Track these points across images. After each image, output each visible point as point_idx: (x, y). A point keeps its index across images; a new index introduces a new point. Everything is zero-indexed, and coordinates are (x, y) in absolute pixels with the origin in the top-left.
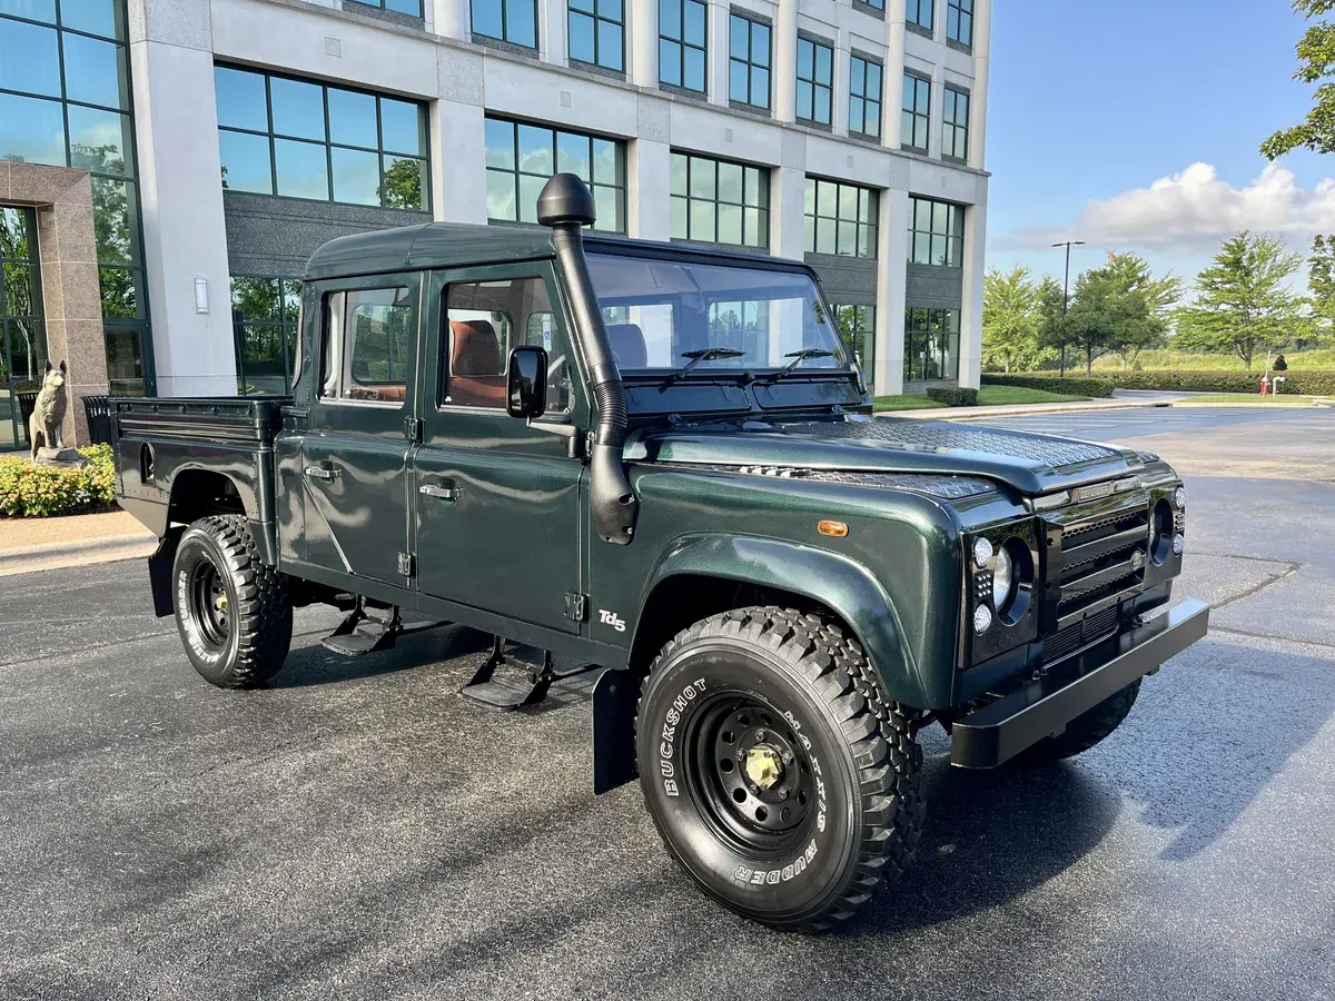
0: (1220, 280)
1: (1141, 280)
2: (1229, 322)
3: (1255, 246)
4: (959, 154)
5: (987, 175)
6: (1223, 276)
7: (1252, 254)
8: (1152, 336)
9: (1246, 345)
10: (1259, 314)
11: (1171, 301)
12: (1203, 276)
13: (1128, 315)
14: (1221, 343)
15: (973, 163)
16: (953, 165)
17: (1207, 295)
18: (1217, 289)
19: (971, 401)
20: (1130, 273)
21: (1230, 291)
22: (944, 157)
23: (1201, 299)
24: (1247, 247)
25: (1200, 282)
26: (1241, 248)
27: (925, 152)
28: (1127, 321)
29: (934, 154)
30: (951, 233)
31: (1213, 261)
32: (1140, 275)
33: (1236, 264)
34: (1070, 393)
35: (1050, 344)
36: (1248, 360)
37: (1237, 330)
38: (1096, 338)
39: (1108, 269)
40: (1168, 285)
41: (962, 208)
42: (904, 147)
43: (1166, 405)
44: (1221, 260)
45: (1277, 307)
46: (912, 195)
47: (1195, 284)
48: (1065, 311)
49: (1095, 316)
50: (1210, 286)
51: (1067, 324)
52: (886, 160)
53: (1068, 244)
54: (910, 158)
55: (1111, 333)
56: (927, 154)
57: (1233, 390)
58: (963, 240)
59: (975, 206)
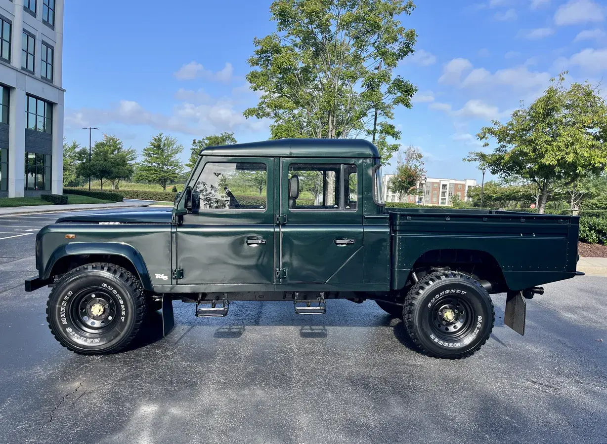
0: (152, 153)
1: (119, 149)
2: (157, 171)
3: (165, 140)
4: (49, 77)
5: (64, 91)
6: (154, 151)
7: (164, 143)
8: (126, 175)
9: (163, 181)
10: (168, 168)
11: (132, 159)
12: (145, 150)
13: (118, 165)
14: (154, 180)
15: (56, 82)
16: (44, 81)
17: (148, 159)
18: (151, 156)
19: (65, 202)
20: (114, 145)
21: (157, 158)
22: (42, 77)
23: (146, 160)
24: (162, 140)
25: (144, 152)
26: (160, 140)
27: (33, 73)
28: (118, 167)
29: (38, 74)
30: (46, 116)
31: (149, 144)
32: (118, 146)
33: (158, 147)
34: (104, 199)
35: (83, 175)
36: (164, 187)
37: (160, 174)
38: (104, 173)
39: (105, 142)
40: (129, 153)
41: (50, 105)
42: (23, 68)
43: (146, 206)
44: (152, 144)
45: (175, 166)
46: (28, 95)
47: (142, 153)
48: (90, 160)
49: (104, 163)
50: (149, 155)
51: (92, 166)
52: (14, 73)
53: (90, 128)
54: (26, 75)
55: (112, 172)
56: (33, 74)
57: (159, 199)
58: (52, 120)
59: (58, 105)
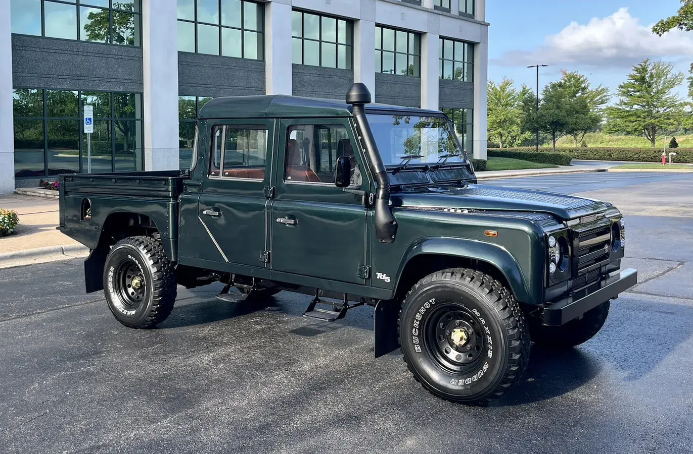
0: (633, 90)
1: (584, 89)
2: (640, 117)
3: (653, 69)
4: (470, 11)
5: (487, 25)
6: (634, 87)
7: (651, 73)
8: (592, 125)
9: (652, 131)
10: (658, 112)
11: (602, 103)
12: (621, 87)
13: (577, 112)
14: (636, 130)
15: (478, 17)
16: (465, 18)
17: (625, 99)
18: (631, 95)
19: (483, 168)
20: (575, 85)
21: (639, 97)
22: (460, 13)
23: (622, 102)
24: (649, 69)
25: (620, 91)
26: (644, 70)
27: (449, 10)
28: (576, 115)
29: (454, 12)
30: (466, 60)
31: (627, 77)
32: (583, 86)
33: (642, 80)
34: (544, 162)
35: (529, 129)
36: (653, 141)
37: (645, 122)
38: (557, 126)
39: (563, 81)
40: (599, 93)
41: (472, 45)
42: (436, 7)
43: (604, 171)
44: (633, 77)
45: (669, 107)
46: (441, 37)
47: (617, 92)
48: (538, 109)
49: (556, 112)
50: (627, 94)
51: (539, 117)
52: (425, 15)
53: (538, 66)
54: (439, 14)
55: (567, 123)
56: (449, 12)
57: (644, 160)
58: (473, 65)
59: (481, 44)
